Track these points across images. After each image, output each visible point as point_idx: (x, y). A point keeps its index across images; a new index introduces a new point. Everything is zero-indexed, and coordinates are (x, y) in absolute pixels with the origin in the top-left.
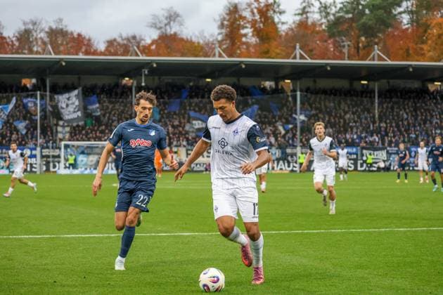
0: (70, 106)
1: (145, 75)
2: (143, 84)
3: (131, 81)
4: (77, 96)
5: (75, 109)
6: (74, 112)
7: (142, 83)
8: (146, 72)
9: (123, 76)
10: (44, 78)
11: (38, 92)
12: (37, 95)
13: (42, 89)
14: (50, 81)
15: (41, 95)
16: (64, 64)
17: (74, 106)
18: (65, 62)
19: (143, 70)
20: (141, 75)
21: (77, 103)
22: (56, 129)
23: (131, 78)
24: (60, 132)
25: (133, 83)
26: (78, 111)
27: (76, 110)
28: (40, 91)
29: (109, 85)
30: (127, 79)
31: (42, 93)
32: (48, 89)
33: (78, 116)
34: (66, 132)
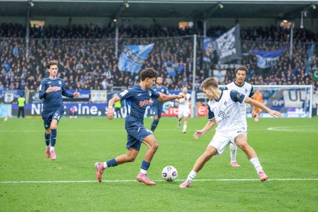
0: (227, 44)
1: (304, 17)
2: (302, 27)
3: (290, 23)
4: (234, 33)
5: (231, 45)
6: (229, 49)
7: (300, 25)
8: (305, 14)
9: (282, 19)
10: (202, 20)
11: (195, 36)
12: (193, 38)
13: (199, 33)
14: (207, 24)
15: (197, 38)
16: (222, 7)
17: (230, 43)
18: (223, 4)
19: (302, 12)
20: (300, 17)
21: (233, 40)
22: (212, 73)
23: (289, 20)
24: (216, 76)
25: (291, 26)
26: (233, 48)
27: (232, 47)
28: (197, 34)
29: (267, 28)
30: (285, 21)
31: (199, 36)
32: (205, 32)
33: (233, 53)
34: (222, 76)
